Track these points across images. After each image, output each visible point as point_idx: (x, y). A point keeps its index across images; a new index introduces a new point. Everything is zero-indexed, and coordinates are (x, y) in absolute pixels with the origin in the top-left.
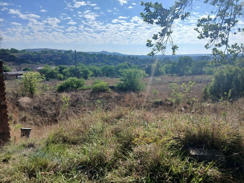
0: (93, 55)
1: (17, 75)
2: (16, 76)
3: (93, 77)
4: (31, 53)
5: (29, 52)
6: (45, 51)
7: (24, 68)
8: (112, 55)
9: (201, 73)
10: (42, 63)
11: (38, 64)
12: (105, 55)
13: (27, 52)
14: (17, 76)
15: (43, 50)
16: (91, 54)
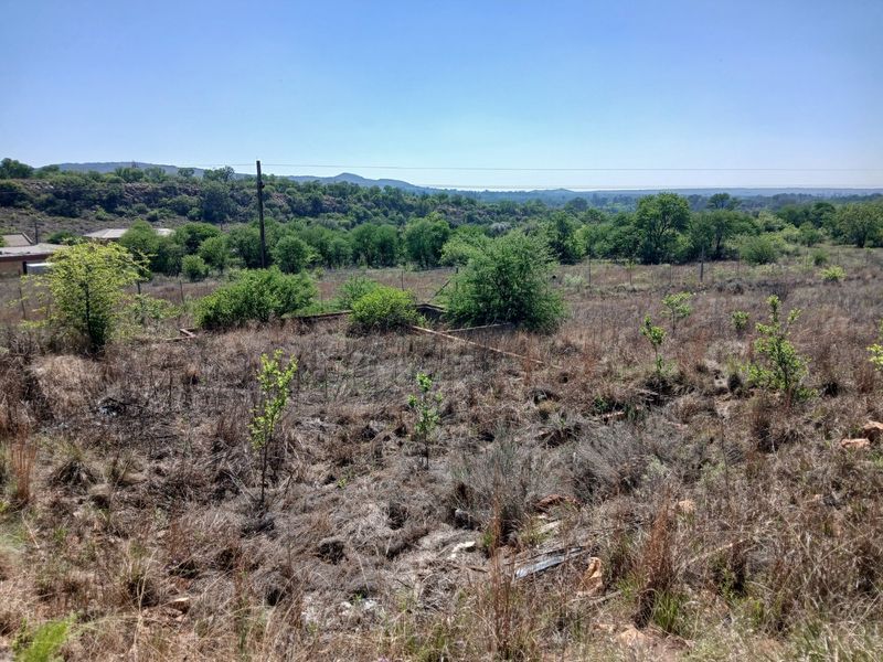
0: (312, 186)
1: (25, 259)
2: (21, 263)
3: (317, 270)
4: (79, 179)
5: (70, 173)
6: (131, 171)
7: (53, 234)
8: (382, 188)
9: (718, 256)
10: (121, 214)
11: (105, 220)
12: (355, 189)
13: (63, 173)
14: (24, 264)
15: (125, 167)
16: (301, 184)
